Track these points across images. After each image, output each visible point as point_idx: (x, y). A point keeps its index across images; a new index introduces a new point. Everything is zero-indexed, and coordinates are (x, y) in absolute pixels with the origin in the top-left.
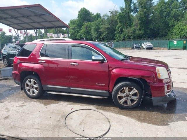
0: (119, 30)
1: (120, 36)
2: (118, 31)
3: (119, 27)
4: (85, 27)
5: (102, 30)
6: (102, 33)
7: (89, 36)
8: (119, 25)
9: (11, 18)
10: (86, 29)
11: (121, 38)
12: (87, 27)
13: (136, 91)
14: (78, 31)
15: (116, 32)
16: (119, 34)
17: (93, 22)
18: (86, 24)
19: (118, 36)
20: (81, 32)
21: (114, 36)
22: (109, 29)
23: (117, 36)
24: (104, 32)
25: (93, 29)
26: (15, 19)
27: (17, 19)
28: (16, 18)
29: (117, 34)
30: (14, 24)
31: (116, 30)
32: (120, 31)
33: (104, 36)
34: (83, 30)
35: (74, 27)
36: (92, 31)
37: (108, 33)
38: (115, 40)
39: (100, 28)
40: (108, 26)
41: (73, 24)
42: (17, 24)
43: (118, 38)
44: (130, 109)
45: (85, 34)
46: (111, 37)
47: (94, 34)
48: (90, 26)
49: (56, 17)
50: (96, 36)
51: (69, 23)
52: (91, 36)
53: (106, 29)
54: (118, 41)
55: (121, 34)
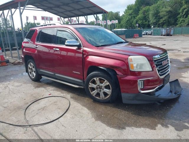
0: (184, 13)
1: (184, 21)
2: (182, 14)
3: (184, 9)
4: (142, 12)
5: (161, 14)
6: (162, 18)
7: (146, 21)
8: (185, 6)
9: (55, 7)
10: (144, 14)
11: (186, 23)
12: (144, 12)
13: (108, 83)
14: (134, 17)
15: (179, 16)
16: (183, 17)
17: (152, 6)
18: (144, 9)
19: (182, 20)
20: (137, 18)
21: (176, 20)
22: (171, 12)
23: (180, 21)
24: (165, 16)
25: (151, 13)
26: (58, 8)
27: (60, 8)
28: (58, 6)
29: (180, 18)
30: (59, 12)
31: (179, 14)
32: (184, 15)
33: (164, 20)
34: (140, 15)
35: (130, 13)
36: (150, 16)
37: (169, 18)
38: (177, 26)
39: (160, 12)
40: (169, 9)
41: (130, 10)
42: (62, 13)
43: (181, 22)
44: (102, 103)
45: (141, 20)
46: (173, 22)
47: (152, 20)
48: (148, 11)
49: (91, 2)
50: (155, 21)
51: (126, 9)
52: (149, 22)
53: (167, 13)
54: (181, 27)
55: (185, 18)
